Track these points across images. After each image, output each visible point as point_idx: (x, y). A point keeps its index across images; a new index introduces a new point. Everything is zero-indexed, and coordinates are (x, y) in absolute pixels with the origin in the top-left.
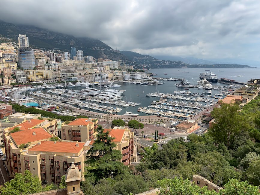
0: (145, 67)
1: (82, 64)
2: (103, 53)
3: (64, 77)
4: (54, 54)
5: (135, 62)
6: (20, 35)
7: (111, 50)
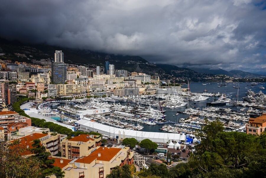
0: (184, 81)
1: (112, 78)
2: (138, 66)
3: (93, 91)
4: (86, 68)
5: (173, 75)
6: (56, 51)
7: (147, 63)
